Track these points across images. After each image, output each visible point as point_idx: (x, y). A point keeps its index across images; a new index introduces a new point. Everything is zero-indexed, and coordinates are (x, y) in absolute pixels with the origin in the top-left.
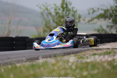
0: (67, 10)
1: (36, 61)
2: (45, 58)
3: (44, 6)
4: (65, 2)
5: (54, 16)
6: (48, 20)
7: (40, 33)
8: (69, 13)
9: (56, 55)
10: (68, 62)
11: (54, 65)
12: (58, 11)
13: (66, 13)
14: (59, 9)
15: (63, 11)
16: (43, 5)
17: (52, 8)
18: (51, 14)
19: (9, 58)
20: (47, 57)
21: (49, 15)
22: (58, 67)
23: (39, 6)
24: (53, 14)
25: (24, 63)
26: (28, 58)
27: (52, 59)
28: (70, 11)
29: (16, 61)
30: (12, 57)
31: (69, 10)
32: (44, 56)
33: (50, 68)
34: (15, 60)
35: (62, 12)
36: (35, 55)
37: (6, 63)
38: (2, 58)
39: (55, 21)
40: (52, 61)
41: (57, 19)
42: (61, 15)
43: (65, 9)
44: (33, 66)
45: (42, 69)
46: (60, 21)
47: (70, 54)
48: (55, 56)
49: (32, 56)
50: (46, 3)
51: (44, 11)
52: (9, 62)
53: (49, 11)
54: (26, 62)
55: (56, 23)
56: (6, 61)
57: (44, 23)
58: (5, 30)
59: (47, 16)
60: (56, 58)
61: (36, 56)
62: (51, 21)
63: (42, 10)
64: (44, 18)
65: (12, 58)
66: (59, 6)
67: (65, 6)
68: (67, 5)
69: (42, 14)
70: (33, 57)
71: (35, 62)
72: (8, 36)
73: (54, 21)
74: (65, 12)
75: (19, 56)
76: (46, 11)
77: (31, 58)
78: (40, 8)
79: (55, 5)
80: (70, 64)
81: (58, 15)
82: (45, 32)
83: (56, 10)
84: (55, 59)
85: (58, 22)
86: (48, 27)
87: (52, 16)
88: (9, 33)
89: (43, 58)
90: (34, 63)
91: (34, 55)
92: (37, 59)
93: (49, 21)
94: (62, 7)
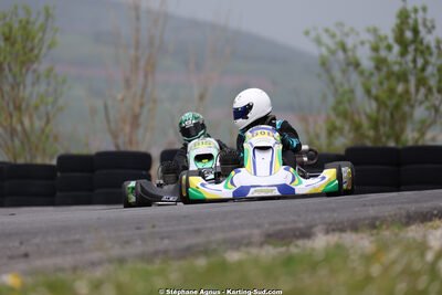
0: (416, 50)
1: (300, 242)
2: (333, 230)
3: (333, 36)
4: (411, 21)
5: (372, 74)
6: (346, 87)
7: (318, 136)
8: (426, 63)
9: (378, 223)
10: (423, 247)
11: (368, 259)
12: (383, 53)
13: (414, 61)
14: (389, 48)
15: (403, 53)
16: (327, 31)
17: (362, 43)
18: (357, 65)
19: (197, 231)
20: (342, 230)
21: (351, 68)
22: (386, 269)
23: (313, 34)
24: (367, 63)
25: (254, 251)
26: (272, 229)
27: (362, 238)
28: (431, 54)
29: (225, 242)
30: (209, 225)
31: (424, 51)
32: (330, 224)
33: (354, 269)
34: (219, 236)
35: (399, 59)
36: (296, 218)
37: (188, 249)
38: (171, 229)
39: (374, 91)
40: (363, 242)
41: (381, 83)
42: (396, 68)
43: (411, 48)
44: (289, 261)
45: (323, 272)
46: (392, 91)
47: (430, 220)
48: (373, 225)
49: (285, 223)
50: (340, 25)
51: (333, 53)
52: (198, 245)
53: (350, 54)
54: (262, 245)
55: (377, 99)
56: (188, 241)
57: (331, 100)
59: (344, 72)
60: (378, 234)
61: (301, 225)
62: (360, 92)
63: (324, 51)
64: (332, 81)
65: (211, 228)
66: (386, 38)
67: (409, 35)
68: (416, 31)
69: (324, 64)
70: (289, 226)
71: (297, 246)
73: (368, 92)
74: (409, 57)
75: (236, 222)
76: (341, 55)
77: (281, 232)
78: (318, 42)
79: (375, 31)
80: (430, 256)
81: (385, 69)
82: (336, 134)
83: (376, 49)
84: (372, 235)
85: (383, 96)
86: (345, 115)
87: (362, 73)
89: (327, 232)
90: (294, 250)
91: (295, 222)
92: (306, 234)
93: (352, 91)
94: (400, 39)
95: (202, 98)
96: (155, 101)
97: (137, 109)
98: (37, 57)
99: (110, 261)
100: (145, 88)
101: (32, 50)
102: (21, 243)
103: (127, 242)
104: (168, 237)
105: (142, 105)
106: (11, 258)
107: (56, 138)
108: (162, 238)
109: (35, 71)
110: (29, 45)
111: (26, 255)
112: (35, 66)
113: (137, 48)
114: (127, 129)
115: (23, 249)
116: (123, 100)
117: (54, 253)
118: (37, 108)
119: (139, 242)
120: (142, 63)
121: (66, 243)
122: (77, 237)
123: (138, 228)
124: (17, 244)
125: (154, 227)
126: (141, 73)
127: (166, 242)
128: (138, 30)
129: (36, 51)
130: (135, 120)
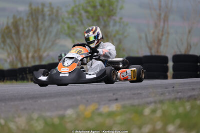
19: (193, 89)
30: (199, 87)
37: (190, 97)
38: (181, 88)
52: (194, 95)
56: (190, 94)
58: (182, 44)
72: (187, 53)
88: (189, 47)
95: (190, 32)
96: (168, 33)
97: (160, 37)
98: (115, 13)
99: (155, 102)
100: (163, 27)
101: (112, 10)
102: (114, 94)
103: (162, 94)
104: (180, 92)
105: (162, 35)
106: (110, 100)
107: (124, 50)
108: (178, 92)
109: (114, 20)
110: (111, 8)
111: (117, 99)
112: (114, 17)
113: (160, 10)
114: (156, 46)
115: (115, 97)
116: (153, 33)
117: (130, 98)
118: (115, 36)
119: (167, 94)
120: (162, 16)
121: (134, 94)
122: (139, 91)
123: (166, 88)
124: (111, 94)
125: (173, 87)
126: (162, 21)
127: (180, 94)
128: (160, 2)
129: (114, 11)
130: (159, 42)
